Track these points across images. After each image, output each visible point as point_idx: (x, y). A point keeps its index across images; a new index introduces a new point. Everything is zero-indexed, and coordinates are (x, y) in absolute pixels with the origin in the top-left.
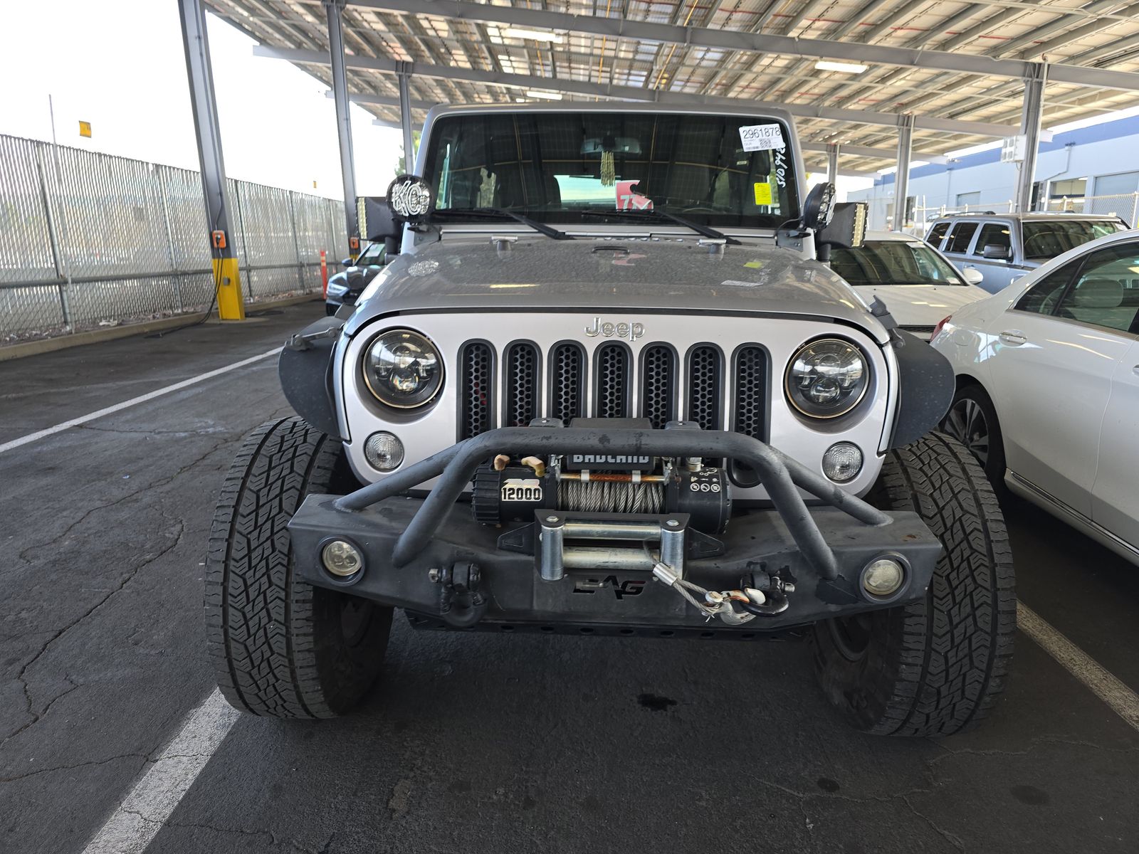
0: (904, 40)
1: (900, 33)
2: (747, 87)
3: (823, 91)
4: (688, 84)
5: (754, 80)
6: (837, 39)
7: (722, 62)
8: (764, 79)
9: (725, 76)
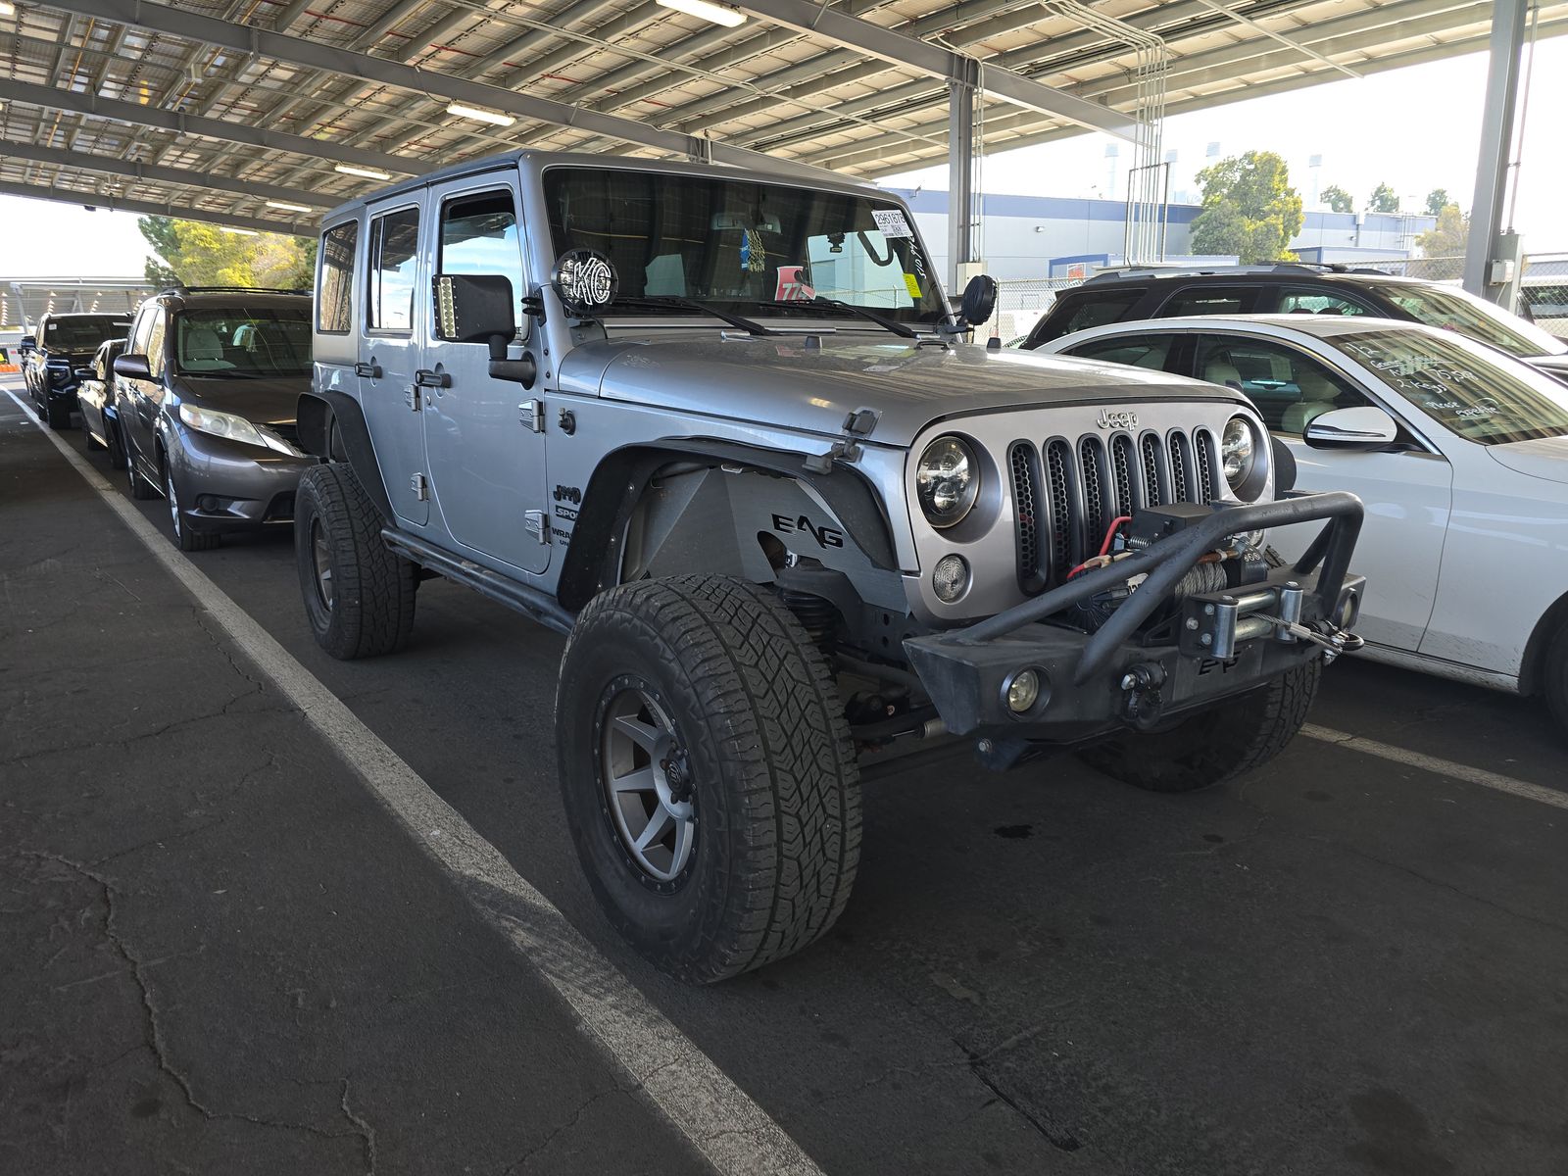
0: (552, 91)
1: (547, 81)
2: (329, 125)
3: (439, 143)
4: (234, 110)
5: (341, 116)
6: (471, 78)
7: (293, 83)
8: (357, 116)
9: (297, 106)
